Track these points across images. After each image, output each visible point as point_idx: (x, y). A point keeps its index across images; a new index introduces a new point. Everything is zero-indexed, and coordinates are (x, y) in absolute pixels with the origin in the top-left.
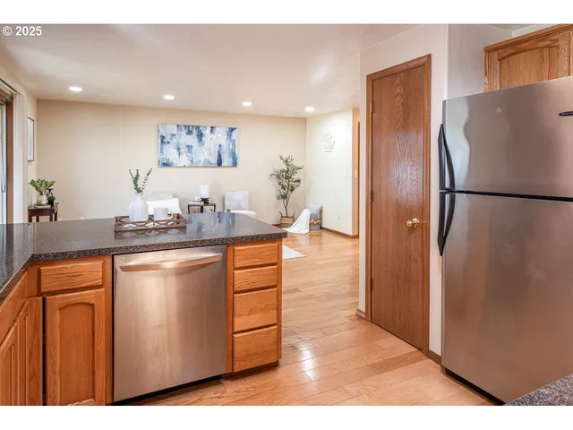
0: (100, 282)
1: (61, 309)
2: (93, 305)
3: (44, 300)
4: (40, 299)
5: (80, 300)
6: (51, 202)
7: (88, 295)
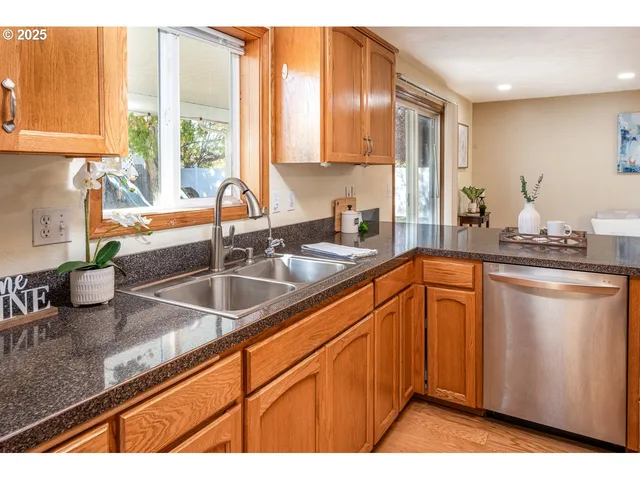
0: (470, 285)
1: (438, 301)
2: (464, 305)
3: (426, 288)
4: (423, 286)
5: (453, 297)
6: (482, 210)
7: (461, 295)
